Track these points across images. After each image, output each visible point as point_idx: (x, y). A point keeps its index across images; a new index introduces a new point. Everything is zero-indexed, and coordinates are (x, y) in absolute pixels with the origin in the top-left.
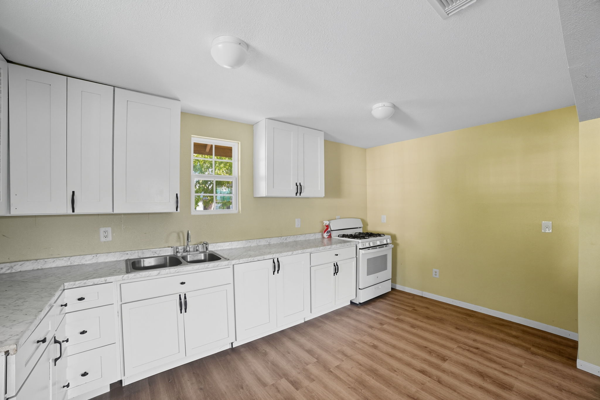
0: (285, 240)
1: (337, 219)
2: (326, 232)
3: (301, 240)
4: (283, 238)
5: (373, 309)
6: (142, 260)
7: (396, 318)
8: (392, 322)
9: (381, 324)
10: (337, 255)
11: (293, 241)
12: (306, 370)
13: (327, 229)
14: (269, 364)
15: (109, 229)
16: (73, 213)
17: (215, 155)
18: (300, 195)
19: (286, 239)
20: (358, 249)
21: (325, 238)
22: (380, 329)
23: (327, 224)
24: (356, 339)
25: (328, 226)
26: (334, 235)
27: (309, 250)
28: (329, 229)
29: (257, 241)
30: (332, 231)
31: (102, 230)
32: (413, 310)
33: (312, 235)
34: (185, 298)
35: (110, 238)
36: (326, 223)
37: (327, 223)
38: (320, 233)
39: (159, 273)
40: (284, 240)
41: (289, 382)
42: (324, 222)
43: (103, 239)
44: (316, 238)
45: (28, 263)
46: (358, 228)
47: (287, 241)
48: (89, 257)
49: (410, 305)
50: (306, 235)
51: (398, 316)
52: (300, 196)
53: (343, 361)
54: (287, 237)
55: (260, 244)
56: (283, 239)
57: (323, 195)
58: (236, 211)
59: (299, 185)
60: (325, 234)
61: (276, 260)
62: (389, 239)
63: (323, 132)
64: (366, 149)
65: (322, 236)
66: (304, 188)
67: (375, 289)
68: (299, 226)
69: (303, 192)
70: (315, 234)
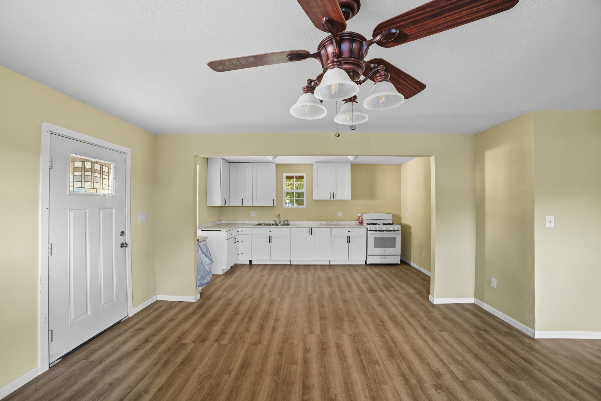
1: (371, 213)
10: (349, 232)
11: (336, 224)
13: (359, 218)
15: (254, 212)
16: (243, 206)
19: (331, 222)
20: (368, 231)
21: (358, 224)
25: (359, 217)
26: (365, 222)
27: (330, 227)
28: (360, 219)
31: (252, 212)
33: (350, 221)
34: (271, 237)
35: (254, 215)
37: (360, 215)
38: (355, 221)
39: (263, 227)
40: (329, 222)
43: (252, 215)
44: (352, 223)
45: (233, 221)
46: (389, 220)
48: (248, 221)
52: (333, 200)
55: (317, 223)
57: (350, 199)
58: (304, 206)
59: (333, 193)
60: (358, 222)
61: (310, 229)
62: (397, 227)
63: (350, 163)
64: (400, 165)
65: (356, 223)
66: (336, 195)
67: (382, 258)
68: (341, 216)
69: (335, 197)
70: (352, 221)
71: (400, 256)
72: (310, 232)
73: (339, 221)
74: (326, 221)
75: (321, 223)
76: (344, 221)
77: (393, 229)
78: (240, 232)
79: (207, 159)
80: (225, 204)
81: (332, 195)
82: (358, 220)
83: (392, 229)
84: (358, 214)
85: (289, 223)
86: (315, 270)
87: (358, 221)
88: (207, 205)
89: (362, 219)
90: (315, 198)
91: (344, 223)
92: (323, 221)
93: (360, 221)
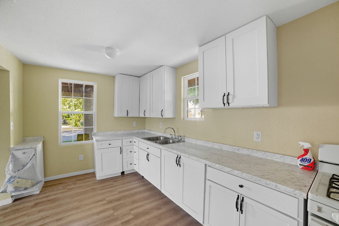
0: (237, 150)
3: (256, 157)
4: (235, 147)
11: (246, 155)
13: (306, 154)
18: (229, 105)
25: (306, 151)
28: (309, 156)
31: (160, 123)
33: (279, 156)
37: (306, 145)
43: (160, 127)
47: (239, 152)
50: (267, 153)
54: (239, 148)
56: (235, 149)
65: (293, 164)
66: (234, 97)
68: (259, 140)
69: (233, 101)
70: (285, 156)
73: (253, 150)
74: (230, 145)
75: (222, 149)
76: (265, 152)
79: (114, 77)
81: (226, 97)
82: (301, 157)
84: (301, 144)
91: (263, 157)
92: (226, 145)
93: (306, 162)
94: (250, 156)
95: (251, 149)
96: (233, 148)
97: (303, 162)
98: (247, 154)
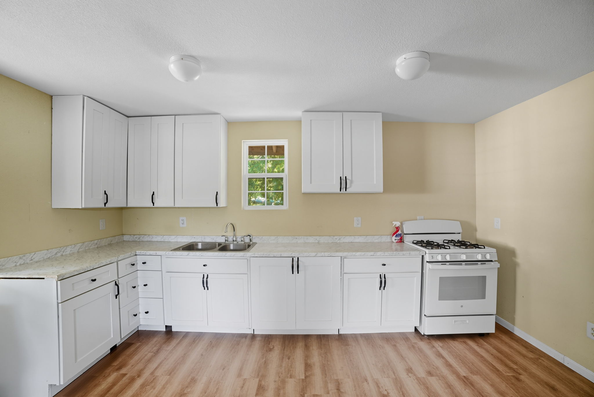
1: (419, 220)
2: (395, 235)
4: (336, 237)
5: (440, 349)
6: (199, 243)
7: (465, 375)
8: (451, 378)
9: (430, 374)
10: (385, 265)
12: (283, 382)
13: (397, 231)
14: (263, 360)
15: (185, 218)
16: (153, 206)
17: (268, 155)
18: (346, 190)
19: (340, 239)
20: (425, 262)
21: (394, 242)
22: (419, 380)
23: (397, 226)
24: (372, 377)
25: (398, 229)
26: (408, 239)
27: (341, 254)
28: (400, 232)
29: (304, 238)
30: (405, 234)
31: (181, 218)
32: (512, 378)
33: (377, 237)
34: (207, 278)
35: (185, 225)
36: (395, 225)
37: (398, 224)
38: (389, 236)
39: (188, 254)
40: (337, 240)
41: (258, 385)
42: (393, 223)
43: (181, 225)
44: (382, 241)
46: (455, 233)
47: (341, 242)
48: (173, 238)
49: (515, 367)
50: (368, 236)
51: (470, 374)
52: (346, 192)
53: (328, 393)
55: (308, 242)
57: (381, 190)
58: (285, 207)
59: (344, 179)
60: (394, 238)
61: (295, 260)
62: (489, 253)
63: (381, 114)
64: (474, 124)
65: (390, 241)
66: (352, 182)
67: (455, 321)
68: (359, 226)
69: (350, 187)
70: (382, 236)
71: (494, 317)
72: (295, 267)
73: (355, 236)
74: (329, 236)
75: (320, 242)
76: (366, 236)
77: (482, 257)
78: (140, 266)
79: (52, 96)
80: (105, 204)
81: (344, 183)
82: (394, 234)
83: (479, 257)
84: (395, 223)
85: (254, 241)
86: (307, 347)
87: (396, 236)
88: (53, 207)
89: (402, 231)
90: (306, 188)
91: (365, 241)
92: (324, 237)
93: (399, 237)
94: (353, 242)
95: (353, 236)
96: (333, 239)
97: (397, 237)
98: (350, 242)
